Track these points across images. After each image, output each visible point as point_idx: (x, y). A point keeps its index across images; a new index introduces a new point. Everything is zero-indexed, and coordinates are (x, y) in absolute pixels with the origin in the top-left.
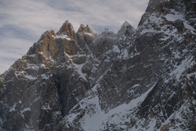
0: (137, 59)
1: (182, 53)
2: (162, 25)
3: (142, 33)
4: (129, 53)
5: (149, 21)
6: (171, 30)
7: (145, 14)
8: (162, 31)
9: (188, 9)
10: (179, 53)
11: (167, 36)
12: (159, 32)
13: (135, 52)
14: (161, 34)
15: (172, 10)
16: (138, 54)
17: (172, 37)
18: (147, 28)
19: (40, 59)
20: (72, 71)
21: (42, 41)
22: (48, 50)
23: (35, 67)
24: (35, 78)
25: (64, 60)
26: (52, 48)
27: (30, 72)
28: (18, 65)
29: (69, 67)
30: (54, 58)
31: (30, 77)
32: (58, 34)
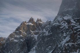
0: (51, 36)
1: (66, 34)
2: (61, 21)
3: (53, 25)
4: (48, 33)
5: (57, 19)
6: (65, 23)
7: (57, 16)
8: (61, 24)
9: (73, 14)
10: (65, 34)
11: (63, 26)
12: (60, 24)
13: (50, 33)
14: (61, 25)
15: (67, 15)
16: (51, 33)
17: (65, 26)
18: (56, 22)
19: (20, 33)
20: (33, 38)
21: (21, 26)
22: (24, 29)
23: (18, 36)
24: (18, 41)
25: (30, 33)
26: (25, 28)
27: (16, 38)
28: (11, 36)
29: (32, 36)
30: (26, 32)
31: (16, 41)
32: (28, 23)
